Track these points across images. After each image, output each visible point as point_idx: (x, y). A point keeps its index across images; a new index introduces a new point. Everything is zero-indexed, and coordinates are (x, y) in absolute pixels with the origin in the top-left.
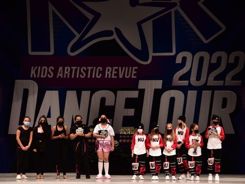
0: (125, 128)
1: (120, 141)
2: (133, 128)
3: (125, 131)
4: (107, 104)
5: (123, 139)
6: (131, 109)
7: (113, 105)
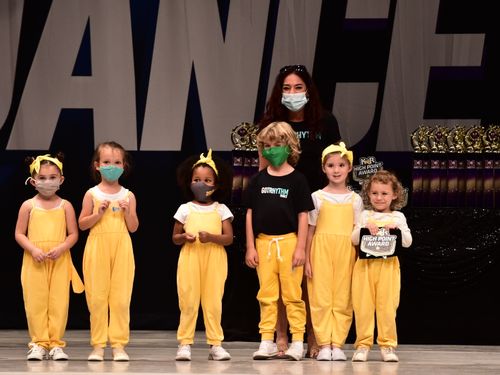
0: (439, 125)
1: (416, 184)
2: (474, 124)
3: (439, 138)
4: (353, 12)
5: (428, 174)
6: (467, 38)
7: (385, 15)
